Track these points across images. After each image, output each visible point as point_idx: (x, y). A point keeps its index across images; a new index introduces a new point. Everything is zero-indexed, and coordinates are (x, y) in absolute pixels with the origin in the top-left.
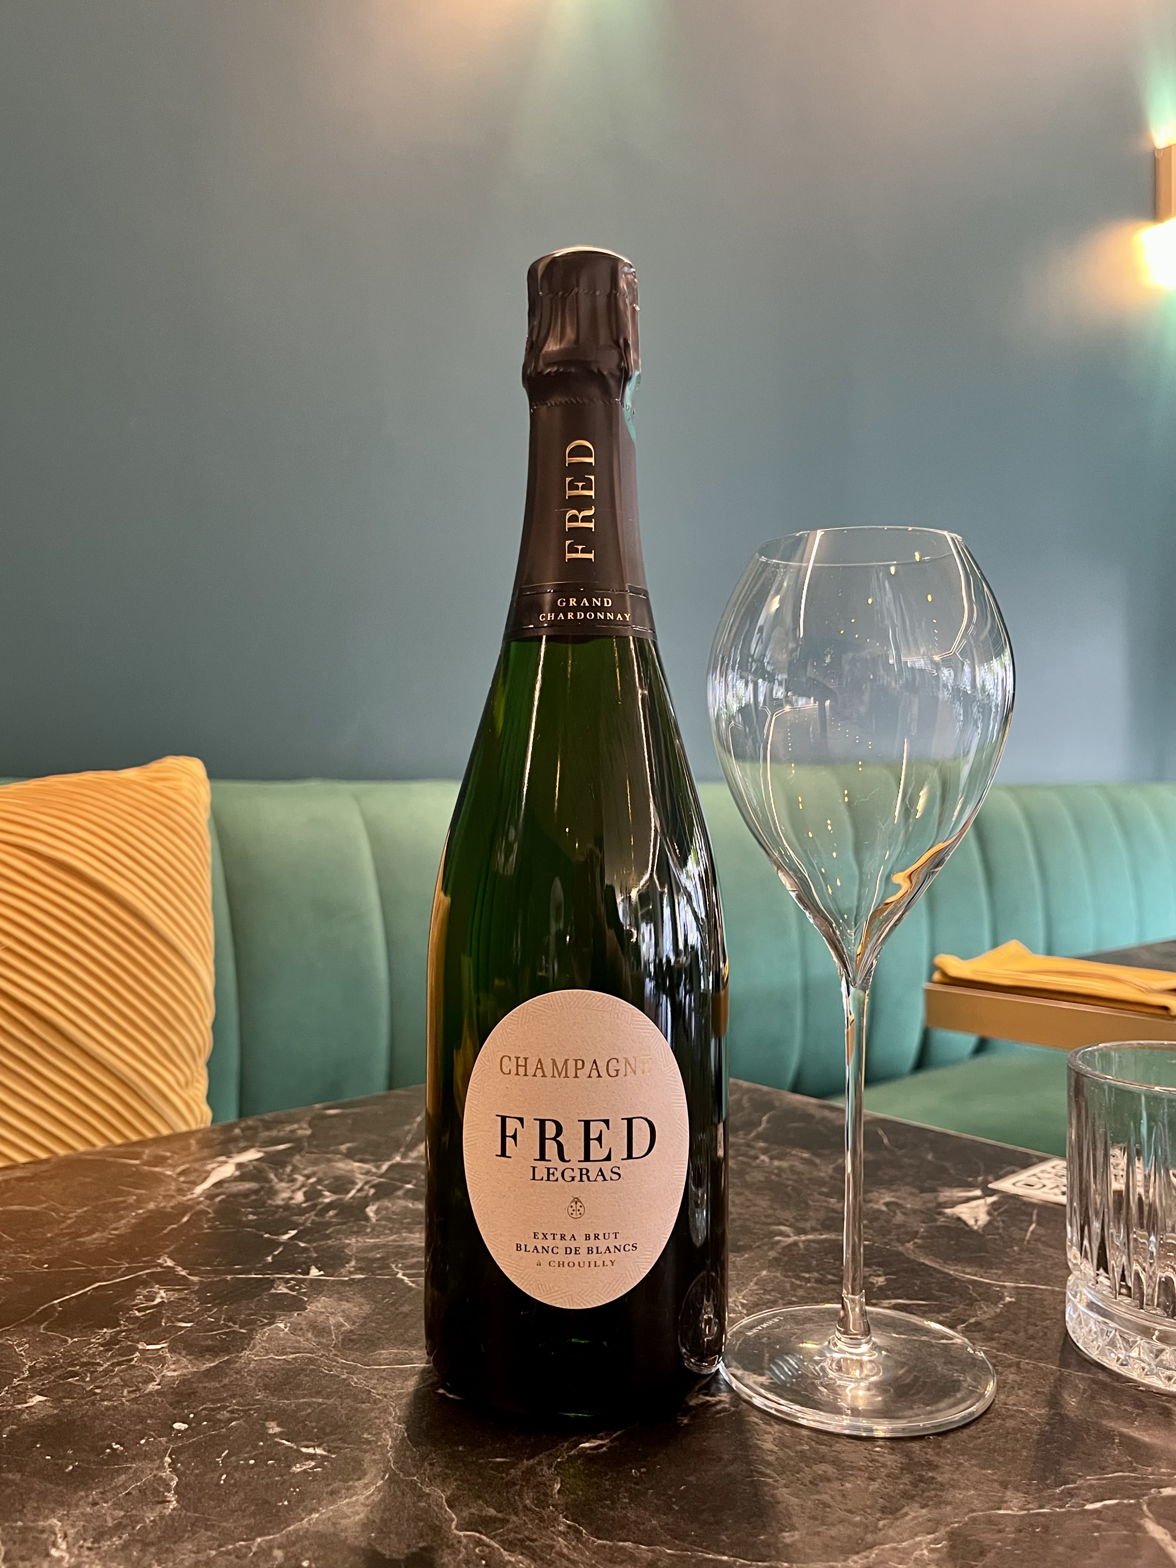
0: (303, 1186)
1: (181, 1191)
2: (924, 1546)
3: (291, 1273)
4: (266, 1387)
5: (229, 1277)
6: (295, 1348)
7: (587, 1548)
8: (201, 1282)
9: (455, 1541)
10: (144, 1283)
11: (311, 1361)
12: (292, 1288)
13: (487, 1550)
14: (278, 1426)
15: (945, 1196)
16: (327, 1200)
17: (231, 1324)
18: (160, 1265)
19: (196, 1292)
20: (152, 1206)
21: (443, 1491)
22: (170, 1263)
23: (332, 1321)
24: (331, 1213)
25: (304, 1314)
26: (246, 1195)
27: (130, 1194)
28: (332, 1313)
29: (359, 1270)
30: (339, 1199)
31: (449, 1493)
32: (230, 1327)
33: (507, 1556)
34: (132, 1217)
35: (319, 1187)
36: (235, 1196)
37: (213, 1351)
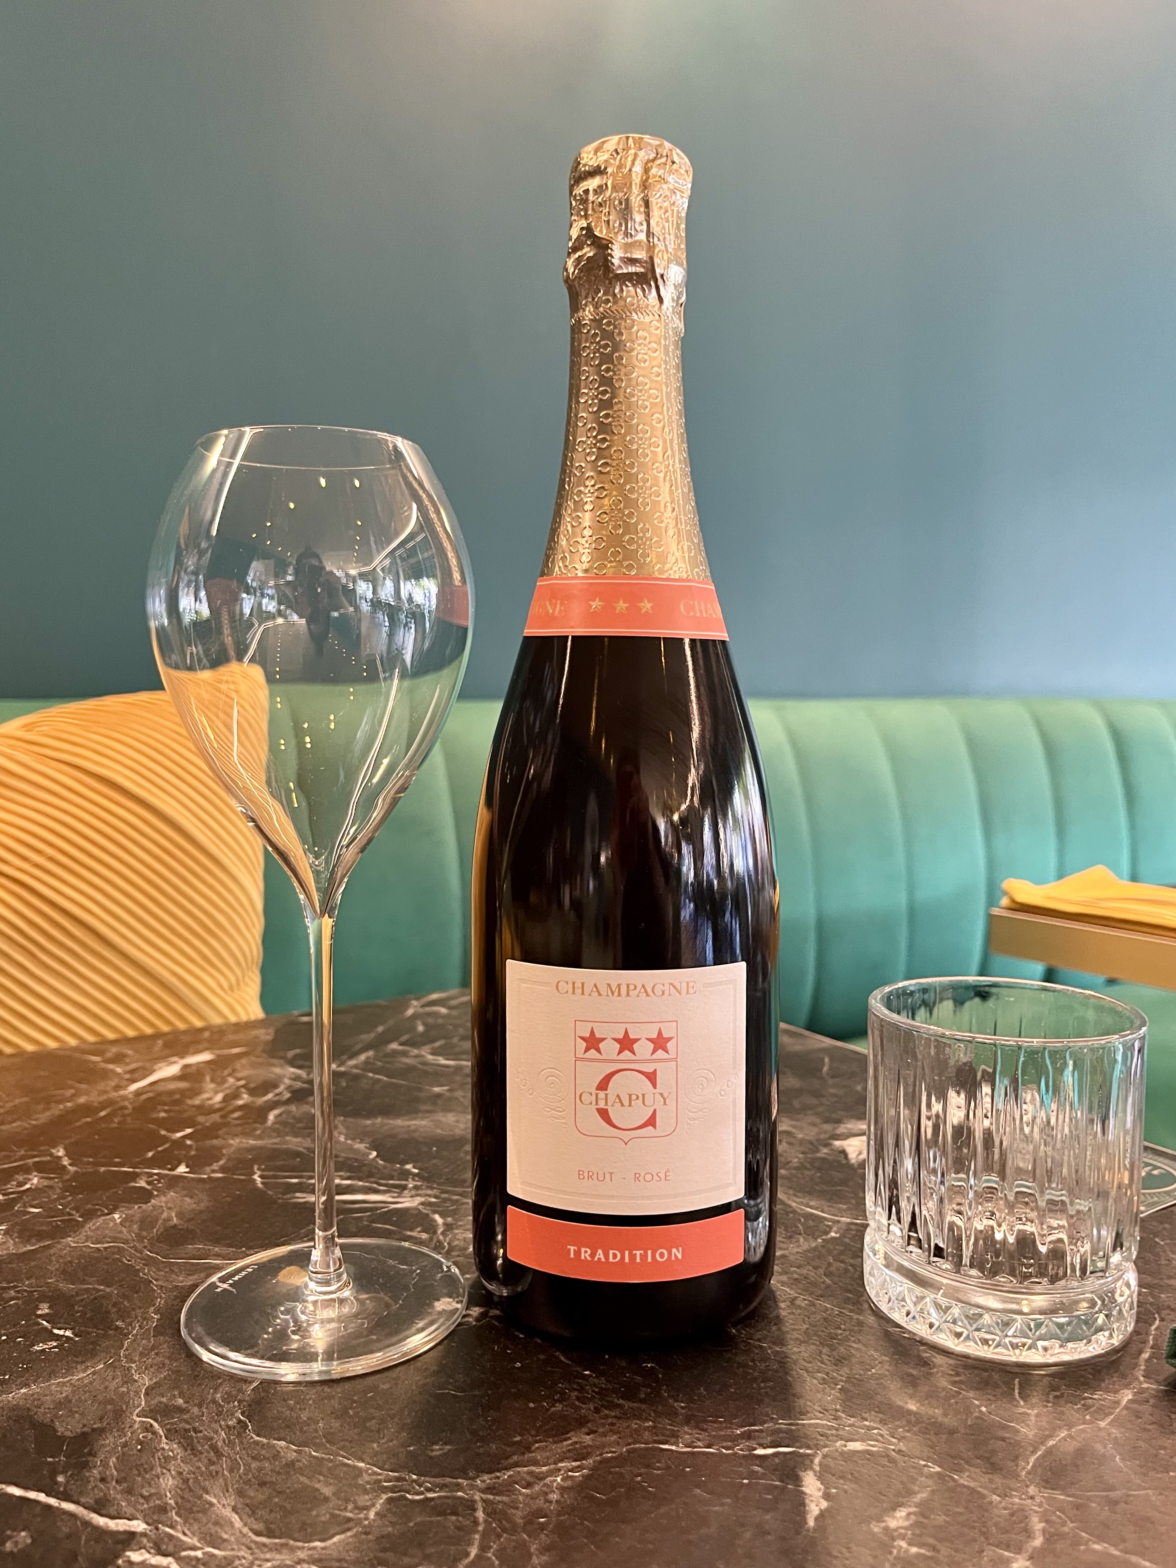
0: (227, 1088)
1: (117, 1088)
2: (562, 1472)
3: (159, 1168)
4: (64, 1272)
5: (102, 1169)
6: (115, 1238)
7: (241, 1443)
8: (76, 1172)
9: (128, 1425)
10: (27, 1170)
11: (120, 1250)
12: (148, 1183)
13: (150, 1436)
14: (49, 1308)
15: (846, 1128)
16: (240, 1102)
17: (74, 1212)
18: (51, 1155)
19: (63, 1182)
20: (82, 1100)
21: (151, 1379)
22: (61, 1153)
23: (165, 1215)
24: (236, 1115)
25: (144, 1206)
26: (171, 1093)
27: (72, 1087)
28: (170, 1208)
29: (222, 1169)
30: (253, 1102)
31: (154, 1380)
32: (73, 1215)
33: (164, 1444)
34: (57, 1110)
35: (243, 1090)
36: (160, 1094)
37: (41, 1236)
